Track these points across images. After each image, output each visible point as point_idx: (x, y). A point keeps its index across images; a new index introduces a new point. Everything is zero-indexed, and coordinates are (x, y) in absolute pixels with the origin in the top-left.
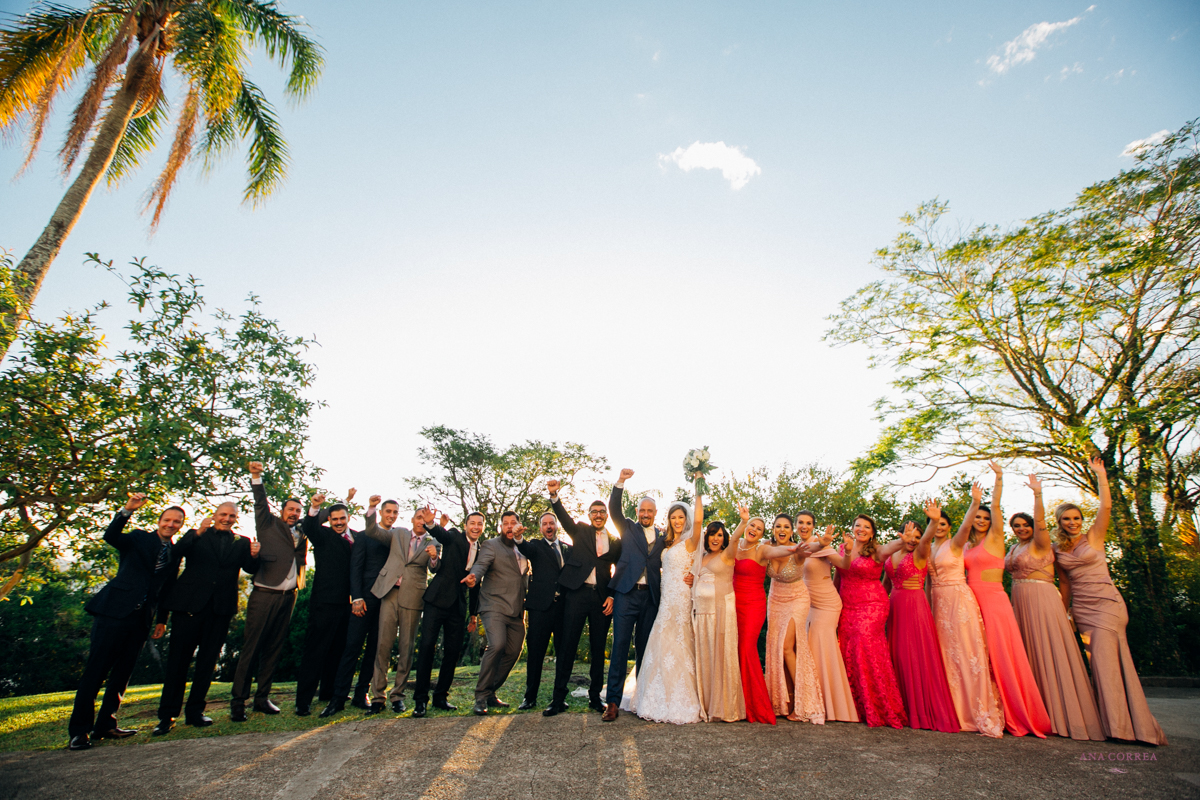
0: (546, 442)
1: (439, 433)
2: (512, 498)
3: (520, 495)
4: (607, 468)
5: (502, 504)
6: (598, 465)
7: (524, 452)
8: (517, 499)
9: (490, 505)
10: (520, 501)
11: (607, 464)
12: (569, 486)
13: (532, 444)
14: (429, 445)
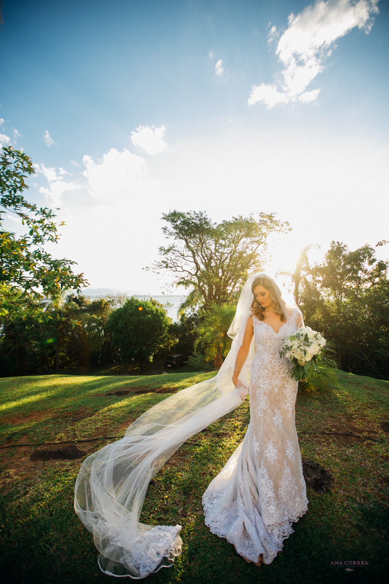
0: (246, 216)
1: (173, 217)
2: (226, 255)
3: (231, 252)
4: (290, 230)
5: (220, 260)
6: (283, 228)
7: (230, 224)
8: (229, 255)
9: (213, 261)
10: (231, 257)
11: (290, 226)
12: (263, 244)
13: (236, 219)
14: (169, 225)
